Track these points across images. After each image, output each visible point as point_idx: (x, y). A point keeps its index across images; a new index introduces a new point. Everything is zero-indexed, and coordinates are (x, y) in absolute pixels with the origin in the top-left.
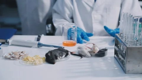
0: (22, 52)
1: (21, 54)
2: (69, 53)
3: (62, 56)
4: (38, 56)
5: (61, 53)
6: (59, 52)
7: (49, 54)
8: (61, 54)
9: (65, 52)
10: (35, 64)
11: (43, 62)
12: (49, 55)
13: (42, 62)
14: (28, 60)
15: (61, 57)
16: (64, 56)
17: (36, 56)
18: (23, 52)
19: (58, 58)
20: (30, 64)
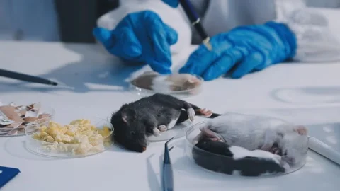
0: (30, 108)
1: (28, 114)
2: (192, 111)
3: (166, 123)
4: (86, 122)
5: (164, 111)
6: (158, 108)
7: (125, 118)
8: (163, 116)
9: (179, 108)
10: (79, 153)
11: (105, 145)
12: (125, 121)
13: (101, 146)
14: (53, 136)
15: (163, 127)
16: (173, 122)
17: (79, 121)
18: (32, 106)
19: (156, 130)
20: (60, 152)
